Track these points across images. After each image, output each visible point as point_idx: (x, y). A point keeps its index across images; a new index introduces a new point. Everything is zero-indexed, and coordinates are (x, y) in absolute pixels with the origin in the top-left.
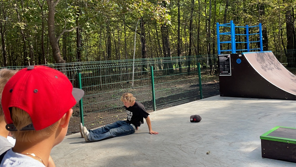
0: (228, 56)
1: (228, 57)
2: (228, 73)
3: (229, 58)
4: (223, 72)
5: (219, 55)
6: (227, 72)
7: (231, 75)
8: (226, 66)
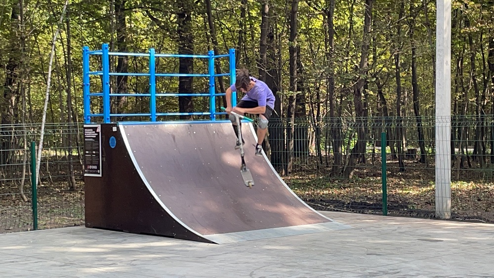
0: (96, 128)
1: (97, 131)
2: (97, 170)
3: (98, 133)
4: (90, 167)
5: (85, 126)
6: (95, 167)
7: (100, 175)
8: (94, 152)
